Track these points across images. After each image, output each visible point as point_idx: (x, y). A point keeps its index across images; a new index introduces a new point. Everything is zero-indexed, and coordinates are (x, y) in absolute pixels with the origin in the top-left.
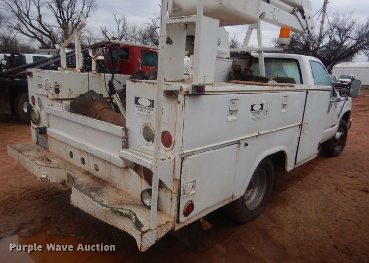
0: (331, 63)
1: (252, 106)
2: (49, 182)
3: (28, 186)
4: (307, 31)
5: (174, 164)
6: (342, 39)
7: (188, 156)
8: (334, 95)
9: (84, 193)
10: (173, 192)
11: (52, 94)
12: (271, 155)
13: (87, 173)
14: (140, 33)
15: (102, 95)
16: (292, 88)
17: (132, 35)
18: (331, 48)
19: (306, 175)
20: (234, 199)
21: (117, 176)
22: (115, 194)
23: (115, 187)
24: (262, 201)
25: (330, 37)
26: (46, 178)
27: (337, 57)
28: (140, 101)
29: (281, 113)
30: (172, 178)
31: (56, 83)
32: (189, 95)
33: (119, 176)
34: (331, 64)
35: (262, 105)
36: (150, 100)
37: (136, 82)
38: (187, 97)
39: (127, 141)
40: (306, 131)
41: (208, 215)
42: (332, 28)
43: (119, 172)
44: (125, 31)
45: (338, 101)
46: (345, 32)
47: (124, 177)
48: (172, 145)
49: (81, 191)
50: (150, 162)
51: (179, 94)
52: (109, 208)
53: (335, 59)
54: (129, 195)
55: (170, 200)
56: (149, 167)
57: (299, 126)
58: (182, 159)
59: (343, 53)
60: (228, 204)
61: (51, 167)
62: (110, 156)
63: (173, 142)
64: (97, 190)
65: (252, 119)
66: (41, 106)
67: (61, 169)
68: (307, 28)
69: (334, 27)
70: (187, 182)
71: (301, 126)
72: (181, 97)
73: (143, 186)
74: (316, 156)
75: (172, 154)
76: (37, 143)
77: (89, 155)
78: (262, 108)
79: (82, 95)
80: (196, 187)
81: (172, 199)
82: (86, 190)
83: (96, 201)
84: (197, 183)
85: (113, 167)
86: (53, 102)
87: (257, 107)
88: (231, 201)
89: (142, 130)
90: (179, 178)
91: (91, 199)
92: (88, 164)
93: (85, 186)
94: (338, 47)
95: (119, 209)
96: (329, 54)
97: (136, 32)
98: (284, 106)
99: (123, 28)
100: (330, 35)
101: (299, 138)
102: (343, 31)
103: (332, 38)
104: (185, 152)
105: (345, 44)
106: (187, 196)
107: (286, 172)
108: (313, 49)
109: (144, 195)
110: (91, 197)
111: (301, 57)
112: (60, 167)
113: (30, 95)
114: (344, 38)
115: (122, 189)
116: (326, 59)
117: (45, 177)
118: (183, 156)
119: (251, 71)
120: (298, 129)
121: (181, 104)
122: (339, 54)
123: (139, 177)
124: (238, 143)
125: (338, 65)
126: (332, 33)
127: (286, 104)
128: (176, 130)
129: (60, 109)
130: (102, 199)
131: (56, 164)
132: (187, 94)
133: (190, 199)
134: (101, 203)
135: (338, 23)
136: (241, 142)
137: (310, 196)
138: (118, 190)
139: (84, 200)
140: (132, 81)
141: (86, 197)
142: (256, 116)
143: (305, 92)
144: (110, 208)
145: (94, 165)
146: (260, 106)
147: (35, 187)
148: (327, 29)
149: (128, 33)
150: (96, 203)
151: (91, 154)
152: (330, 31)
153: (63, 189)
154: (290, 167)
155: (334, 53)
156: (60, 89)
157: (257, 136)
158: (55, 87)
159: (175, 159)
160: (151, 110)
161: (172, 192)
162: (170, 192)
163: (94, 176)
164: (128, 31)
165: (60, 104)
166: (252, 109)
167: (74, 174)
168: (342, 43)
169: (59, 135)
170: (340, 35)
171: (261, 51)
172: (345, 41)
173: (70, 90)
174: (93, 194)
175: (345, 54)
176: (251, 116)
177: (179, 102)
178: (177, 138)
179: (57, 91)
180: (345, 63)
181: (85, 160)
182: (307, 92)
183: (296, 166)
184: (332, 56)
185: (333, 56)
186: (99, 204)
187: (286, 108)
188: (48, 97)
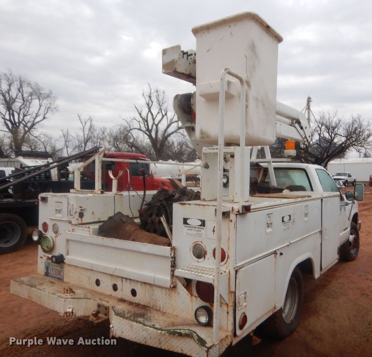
0: (325, 160)
1: (283, 218)
2: (75, 316)
3: (26, 330)
4: (305, 140)
5: (229, 278)
6: (331, 136)
7: (240, 268)
8: (342, 199)
9: (130, 320)
10: (229, 305)
11: (78, 219)
12: (300, 263)
13: (122, 300)
14: (111, 135)
15: (128, 216)
16: (310, 198)
17: (101, 137)
18: (322, 145)
19: (330, 282)
20: (276, 310)
21: (161, 299)
22: (163, 317)
23: (159, 311)
24: (297, 313)
25: (320, 135)
26: (72, 312)
27: (329, 154)
28: (188, 221)
29: (305, 221)
30: (227, 291)
31: (81, 207)
32: (240, 214)
33: (164, 298)
34: (325, 162)
35: (290, 216)
36: (201, 220)
37: (185, 204)
38: (238, 216)
39: (175, 260)
40: (325, 237)
41: (257, 328)
42: (320, 126)
43: (164, 294)
44: (92, 133)
45: (346, 205)
46: (334, 130)
47: (170, 298)
48: (226, 259)
49: (127, 318)
50: (211, 277)
51: (231, 214)
52: (164, 330)
53: (328, 156)
54: (177, 316)
55: (226, 314)
56: (210, 281)
57: (319, 233)
58: (236, 271)
59: (335, 150)
60: (272, 315)
61: (78, 298)
62: (154, 278)
63: (227, 256)
64: (142, 316)
65: (284, 229)
66: (56, 232)
67: (90, 299)
68: (306, 137)
69: (322, 125)
70: (240, 294)
71: (321, 232)
72: (232, 217)
73: (194, 304)
74: (337, 261)
75: (226, 268)
76: (47, 274)
77: (124, 280)
78: (290, 219)
79: (110, 218)
80: (247, 299)
81: (228, 313)
82: (131, 317)
83: (147, 326)
84: (247, 295)
85: (156, 289)
86: (75, 228)
87: (286, 219)
88: (274, 312)
89: (192, 248)
90: (234, 291)
91: (141, 325)
92: (122, 290)
93: (128, 313)
94: (329, 144)
95: (176, 329)
96: (321, 151)
97: (106, 134)
98: (306, 215)
99: (90, 130)
100: (319, 133)
101: (321, 244)
102: (331, 129)
103: (322, 135)
104: (238, 265)
105: (335, 140)
106: (241, 309)
107: (315, 279)
108: (305, 146)
109: (198, 313)
110: (140, 323)
111: (307, 166)
112: (88, 297)
113: (41, 221)
114: (333, 135)
115: (168, 312)
116: (319, 157)
117: (70, 310)
118: (237, 269)
119: (268, 183)
120: (319, 235)
121: (233, 222)
122: (331, 151)
123: (190, 295)
124: (275, 253)
125: (332, 162)
126: (321, 130)
127: (307, 214)
128: (230, 245)
129: (86, 234)
130: (153, 324)
131: (81, 294)
132: (238, 213)
133: (243, 311)
134: (153, 327)
135: (325, 121)
136: (277, 252)
137: (339, 304)
138: (164, 313)
139: (132, 327)
140: (180, 204)
141: (135, 323)
142: (286, 227)
143: (320, 200)
144: (166, 330)
145: (130, 290)
146: (289, 217)
147: (35, 330)
148: (315, 127)
149: (96, 136)
150: (148, 328)
151: (126, 279)
152: (318, 129)
153: (96, 322)
154: (317, 274)
155: (326, 149)
156: (84, 213)
157: (288, 245)
158: (80, 211)
159: (229, 272)
160: (202, 228)
161: (227, 305)
162: (226, 305)
163: (130, 302)
164: (96, 134)
165: (87, 229)
166: (283, 221)
167: (108, 302)
168: (332, 140)
169: (84, 262)
170: (328, 133)
171: (270, 162)
172: (334, 138)
173: (93, 213)
174: (141, 319)
175: (337, 150)
176: (283, 227)
177: (231, 221)
178: (231, 253)
179: (81, 215)
180: (339, 159)
181: (118, 287)
182: (322, 200)
183: (322, 273)
184: (324, 153)
185: (326, 153)
186: (152, 329)
187: (307, 217)
188: (70, 223)
